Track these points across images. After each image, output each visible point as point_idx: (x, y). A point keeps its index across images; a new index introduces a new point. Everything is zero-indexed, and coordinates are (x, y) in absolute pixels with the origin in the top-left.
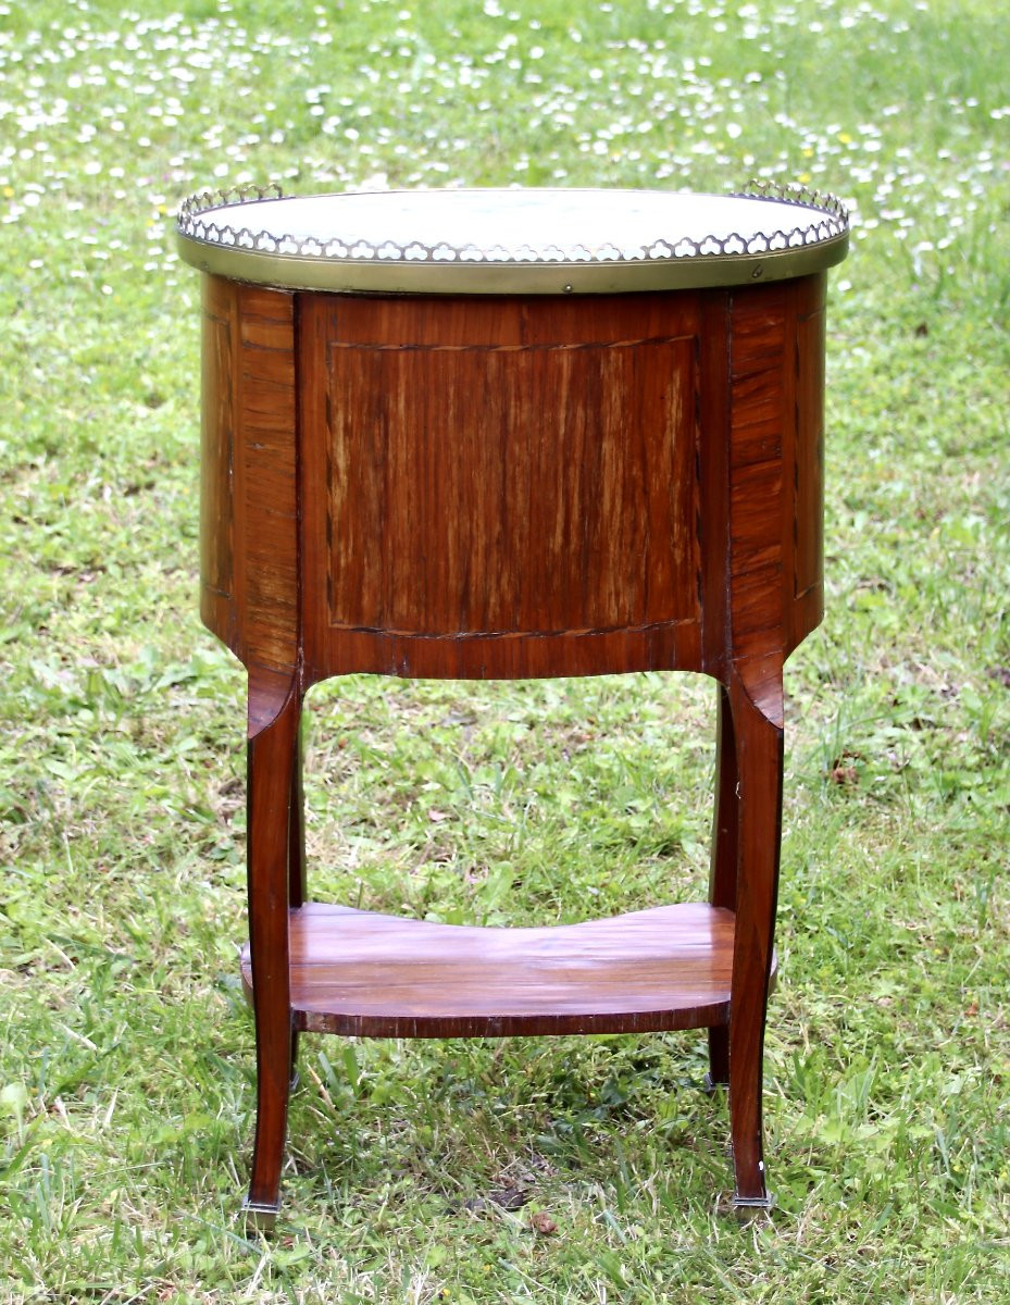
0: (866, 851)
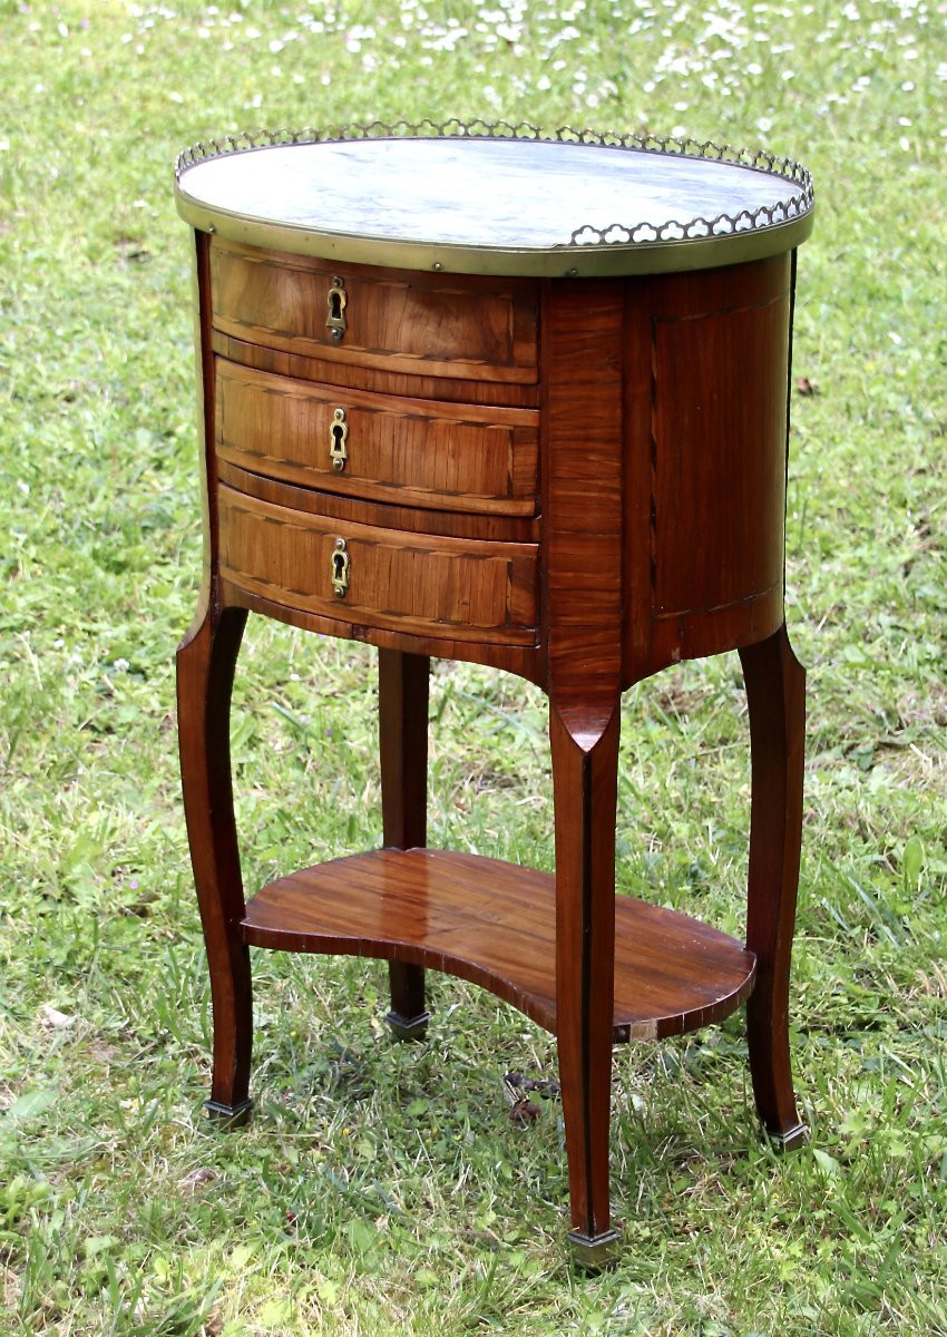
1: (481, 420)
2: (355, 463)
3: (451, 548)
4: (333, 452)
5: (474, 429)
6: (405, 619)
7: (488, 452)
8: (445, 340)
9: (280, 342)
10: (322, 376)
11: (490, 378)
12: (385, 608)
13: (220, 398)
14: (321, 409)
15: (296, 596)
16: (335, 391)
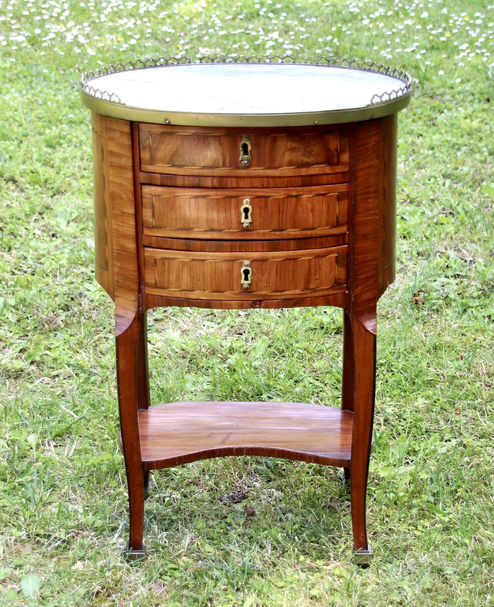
0: (423, 335)
1: (323, 192)
2: (257, 224)
3: (309, 255)
4: (243, 220)
5: (321, 197)
6: (285, 293)
7: (328, 206)
8: (308, 158)
9: (206, 172)
10: (234, 185)
11: (329, 172)
12: (274, 289)
13: (150, 206)
14: (233, 201)
15: (215, 294)
16: (243, 191)
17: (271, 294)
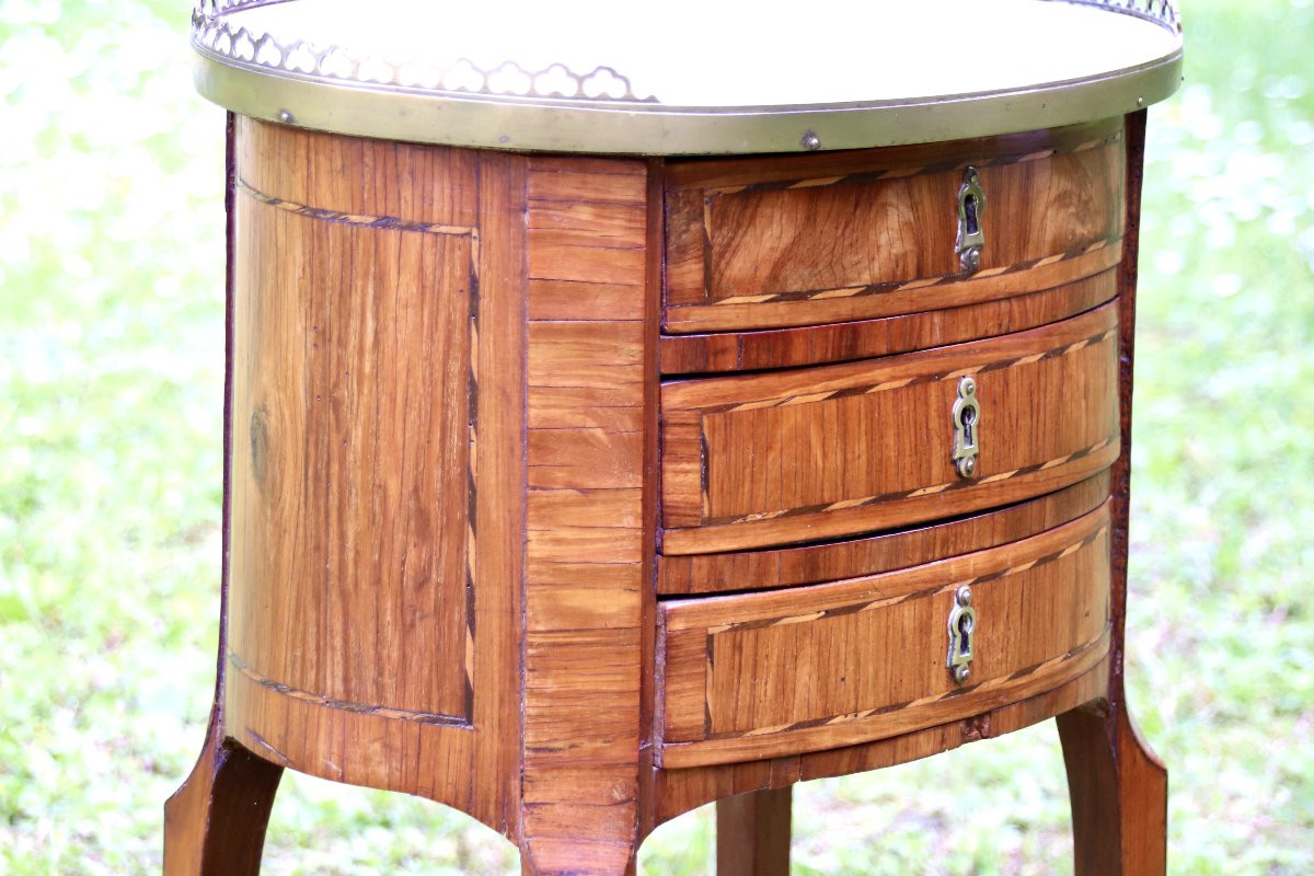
1: (1099, 331)
3: (1075, 538)
4: (959, 449)
5: (1096, 347)
6: (1039, 672)
7: (1105, 375)
8: (1083, 223)
9: (873, 303)
10: (937, 335)
12: (1016, 669)
13: (696, 450)
14: (934, 388)
15: (885, 716)
16: (953, 354)
17: (1010, 684)
